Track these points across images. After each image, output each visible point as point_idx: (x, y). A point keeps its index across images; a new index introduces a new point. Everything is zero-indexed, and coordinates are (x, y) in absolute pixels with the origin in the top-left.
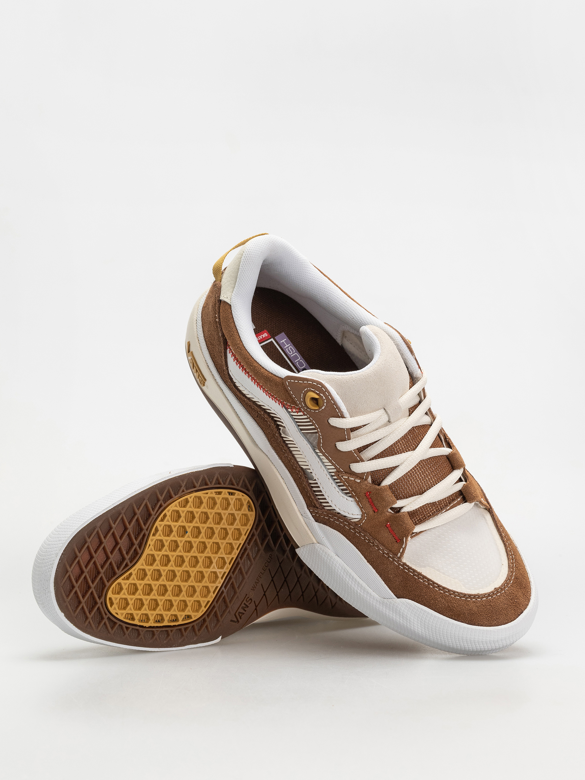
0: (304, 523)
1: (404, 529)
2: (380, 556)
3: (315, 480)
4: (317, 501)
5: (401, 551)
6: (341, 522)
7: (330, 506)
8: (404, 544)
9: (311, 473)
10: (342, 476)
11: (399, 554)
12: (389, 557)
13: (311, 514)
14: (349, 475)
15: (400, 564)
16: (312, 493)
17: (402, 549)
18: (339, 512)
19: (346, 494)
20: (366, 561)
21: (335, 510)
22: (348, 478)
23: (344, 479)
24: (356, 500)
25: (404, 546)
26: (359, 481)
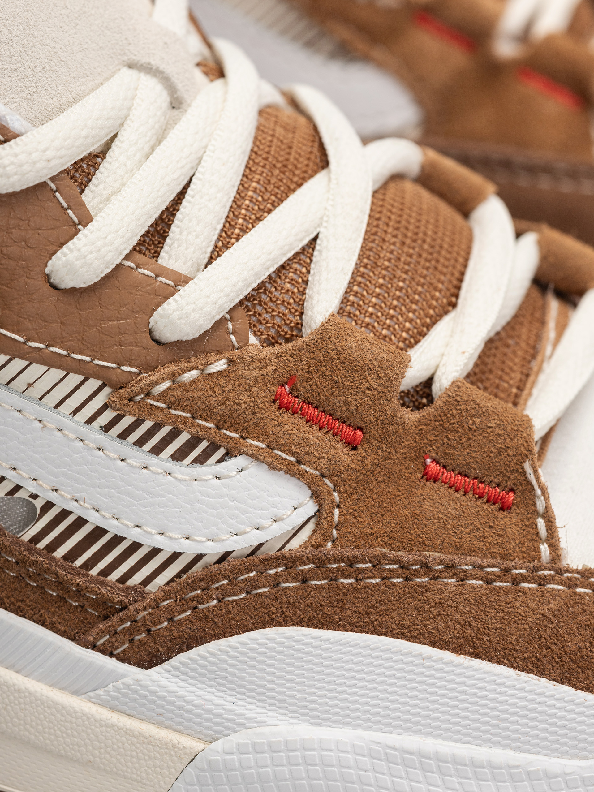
0: (105, 714)
1: (500, 435)
2: (484, 598)
3: (49, 506)
4: (104, 584)
5: (543, 532)
6: (255, 584)
7: (175, 556)
8: (539, 492)
9: (18, 488)
10: (148, 395)
11: (544, 549)
12: (516, 581)
13: (111, 655)
14: (173, 367)
15: (571, 584)
16: (65, 569)
17: (541, 523)
18: (222, 549)
19: (201, 460)
20: (447, 655)
21: (199, 557)
22: (174, 381)
23: (162, 396)
24: (255, 457)
25: (540, 505)
26: (220, 365)
